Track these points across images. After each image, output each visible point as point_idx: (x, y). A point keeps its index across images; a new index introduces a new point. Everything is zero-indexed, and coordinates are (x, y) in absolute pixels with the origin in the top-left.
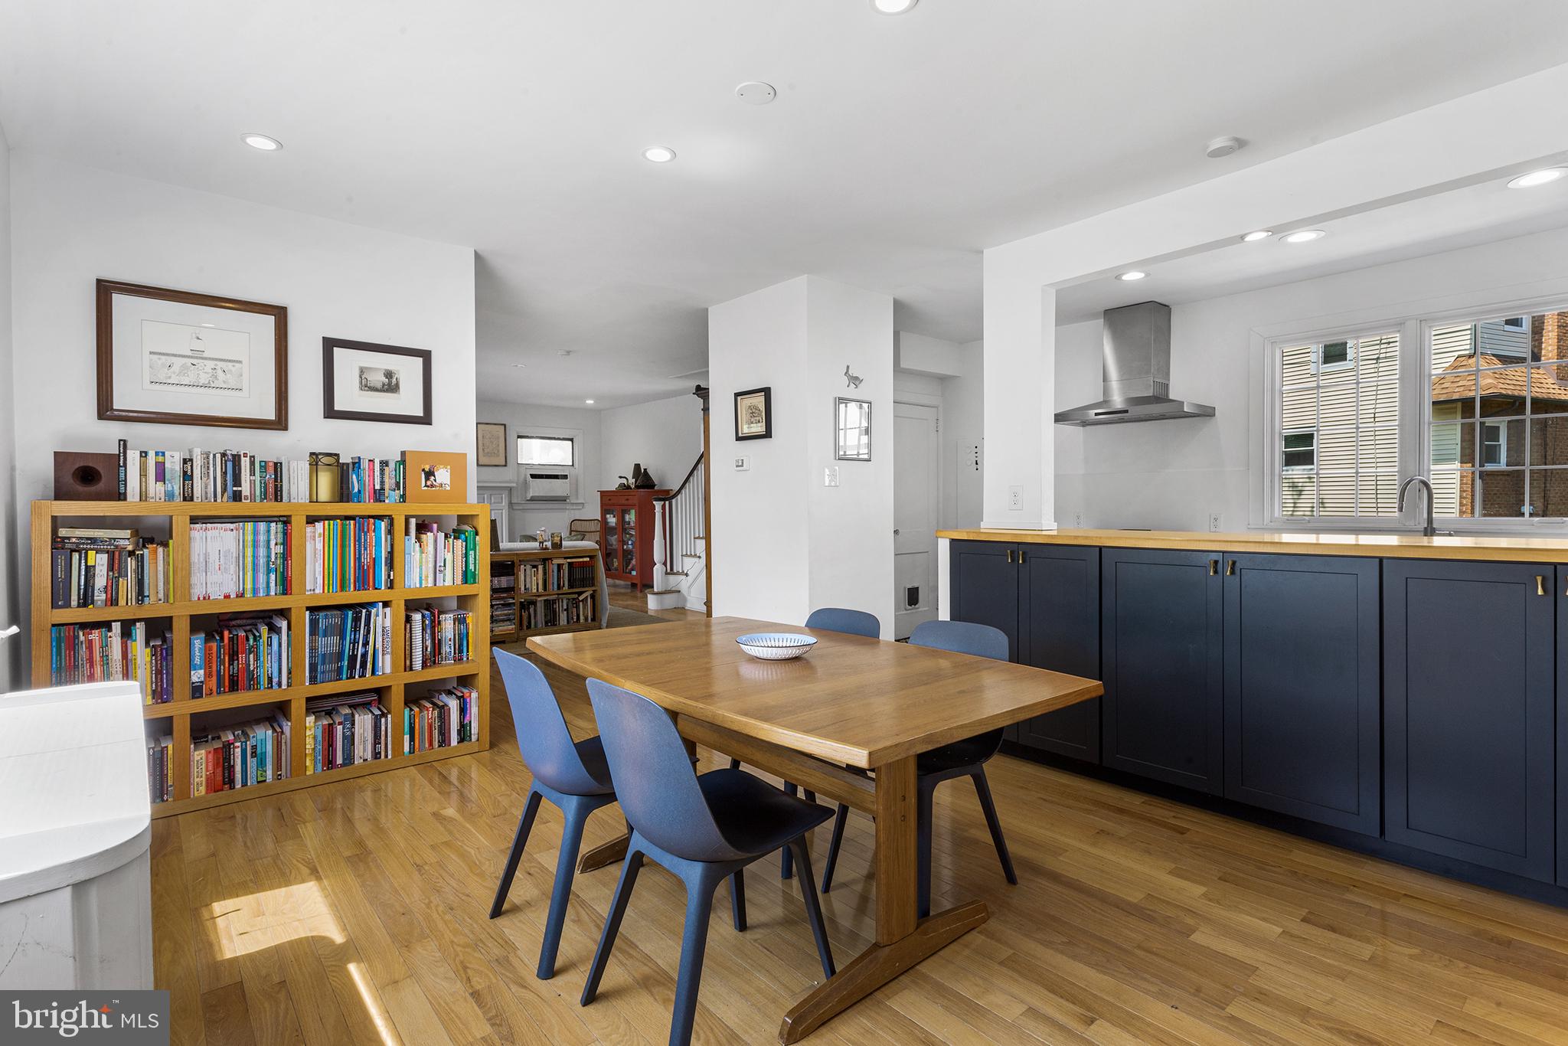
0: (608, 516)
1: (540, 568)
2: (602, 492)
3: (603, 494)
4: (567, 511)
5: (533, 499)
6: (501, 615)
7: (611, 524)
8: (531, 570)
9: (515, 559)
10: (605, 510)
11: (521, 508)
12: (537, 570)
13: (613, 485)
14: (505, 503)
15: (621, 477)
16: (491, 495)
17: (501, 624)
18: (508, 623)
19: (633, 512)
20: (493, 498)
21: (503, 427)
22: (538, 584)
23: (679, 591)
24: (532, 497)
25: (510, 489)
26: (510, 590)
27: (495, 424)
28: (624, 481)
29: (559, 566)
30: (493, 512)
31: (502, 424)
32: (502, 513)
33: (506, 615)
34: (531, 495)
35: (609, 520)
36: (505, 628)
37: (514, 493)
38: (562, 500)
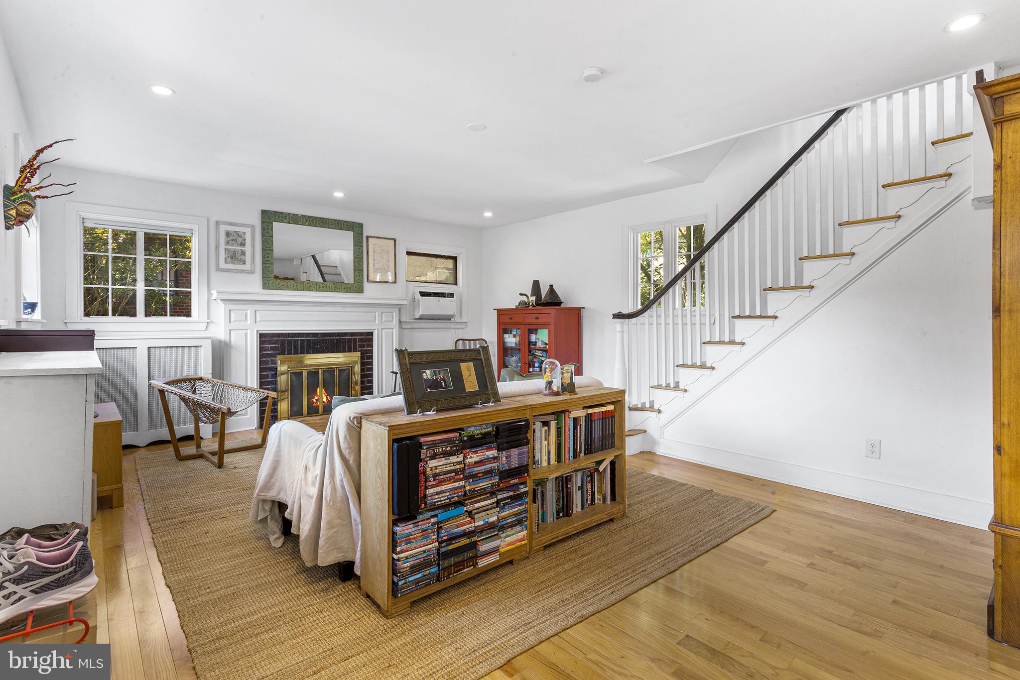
0: (506, 336)
1: (553, 424)
2: (499, 311)
3: (501, 313)
4: (452, 330)
5: (422, 318)
6: (509, 516)
7: (509, 345)
8: (541, 430)
9: (528, 415)
10: (503, 330)
11: (409, 327)
12: (549, 429)
13: (512, 303)
14: (395, 322)
15: (521, 294)
16: (382, 313)
17: (509, 532)
18: (518, 528)
19: (546, 332)
20: (384, 316)
21: (393, 241)
22: (549, 452)
23: (645, 431)
24: (421, 315)
25: (400, 307)
26: (521, 471)
27: (386, 239)
28: (524, 298)
29: (576, 420)
30: (384, 331)
31: (392, 239)
32: (393, 332)
33: (515, 515)
34: (420, 314)
35: (506, 340)
36: (515, 537)
37: (403, 311)
38: (448, 318)
